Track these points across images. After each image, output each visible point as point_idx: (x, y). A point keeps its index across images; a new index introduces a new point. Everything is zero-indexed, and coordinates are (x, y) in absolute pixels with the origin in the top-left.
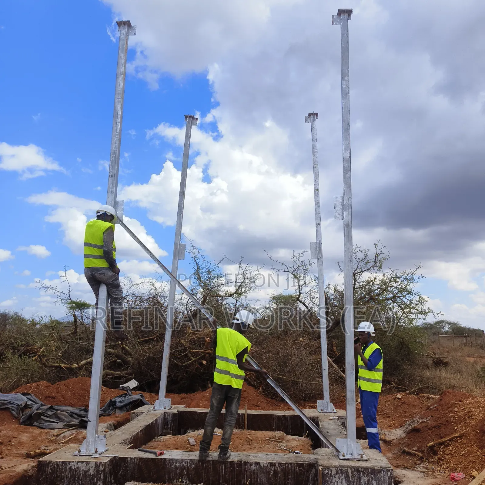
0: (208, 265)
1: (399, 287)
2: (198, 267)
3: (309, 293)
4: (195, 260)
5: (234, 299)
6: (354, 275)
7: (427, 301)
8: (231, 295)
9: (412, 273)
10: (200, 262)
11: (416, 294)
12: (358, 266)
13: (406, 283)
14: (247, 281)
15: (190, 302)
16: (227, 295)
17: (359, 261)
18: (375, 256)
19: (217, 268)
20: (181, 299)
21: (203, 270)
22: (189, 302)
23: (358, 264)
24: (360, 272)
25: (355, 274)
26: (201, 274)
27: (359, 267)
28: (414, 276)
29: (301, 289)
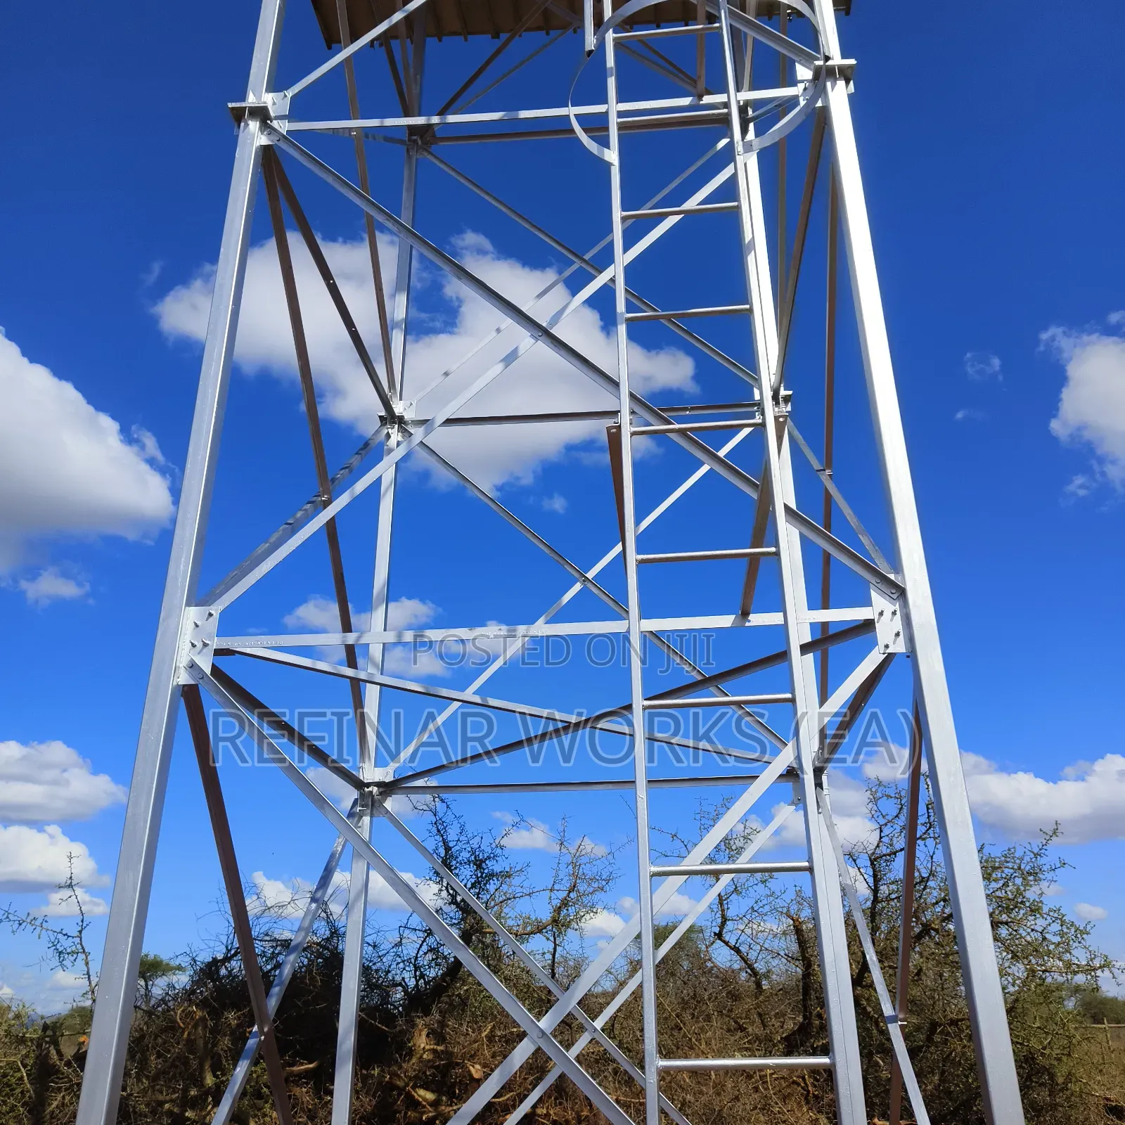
0: (475, 843)
1: (998, 893)
2: (448, 849)
3: (748, 917)
4: (439, 831)
5: (548, 939)
6: (872, 864)
7: (1088, 933)
8: (540, 930)
9: (1036, 855)
10: (452, 835)
11: (1051, 914)
12: (881, 838)
13: (1019, 881)
14: (582, 887)
15: (425, 954)
16: (529, 929)
17: (882, 821)
18: (928, 809)
19: (499, 851)
20: (400, 944)
21: (460, 858)
22: (421, 953)
23: (881, 831)
24: (889, 855)
25: (875, 860)
26: (456, 868)
27: (885, 840)
28: (1041, 861)
29: (726, 907)
